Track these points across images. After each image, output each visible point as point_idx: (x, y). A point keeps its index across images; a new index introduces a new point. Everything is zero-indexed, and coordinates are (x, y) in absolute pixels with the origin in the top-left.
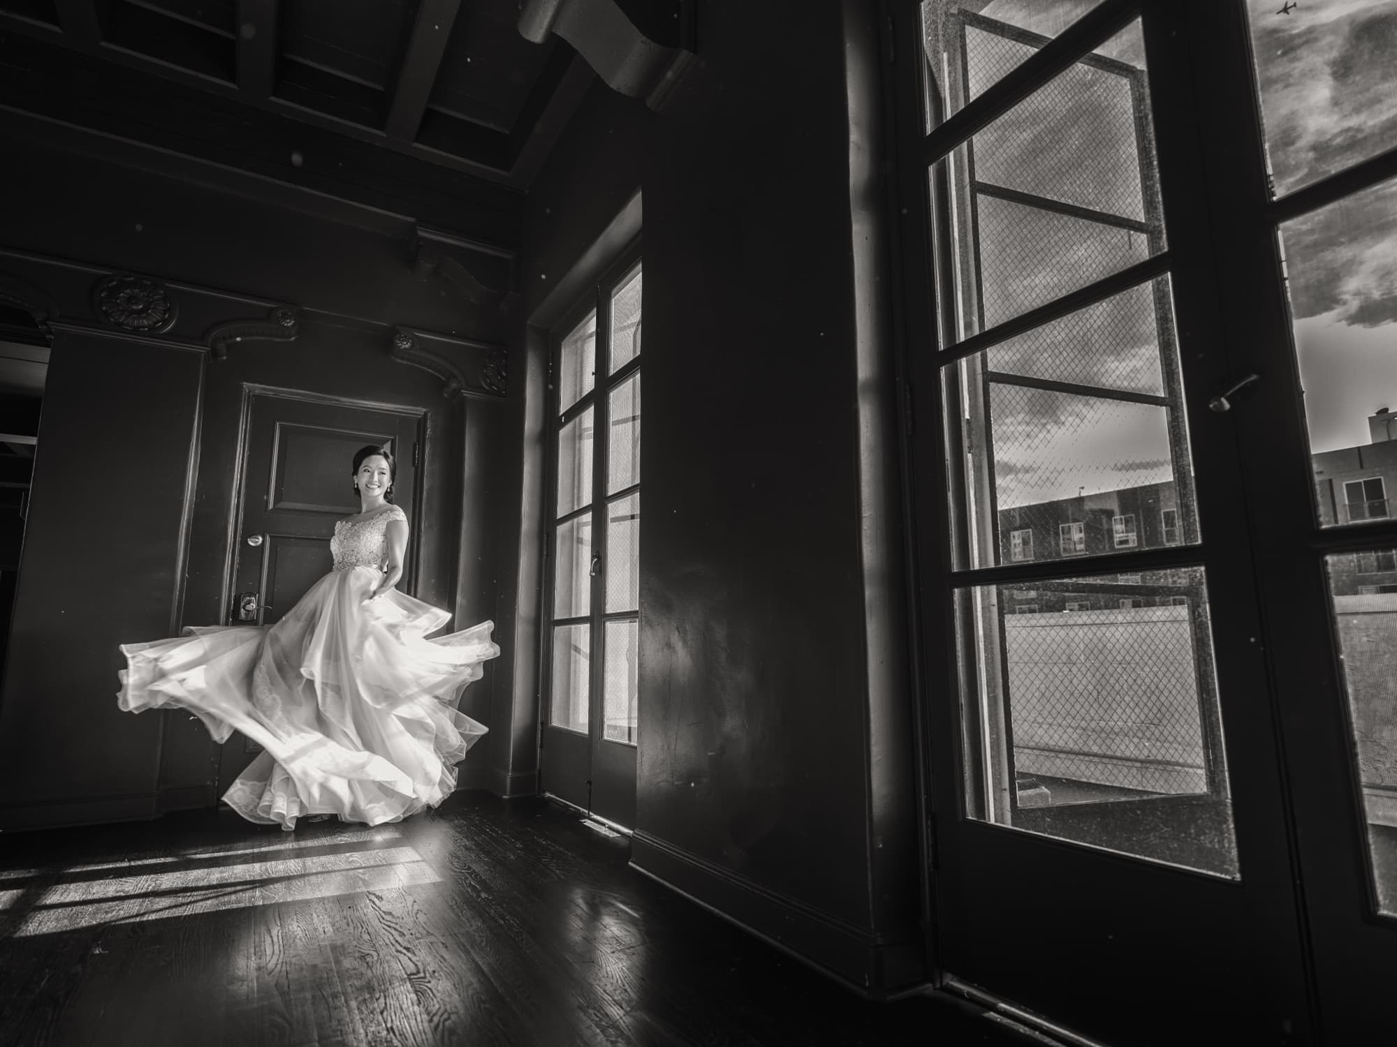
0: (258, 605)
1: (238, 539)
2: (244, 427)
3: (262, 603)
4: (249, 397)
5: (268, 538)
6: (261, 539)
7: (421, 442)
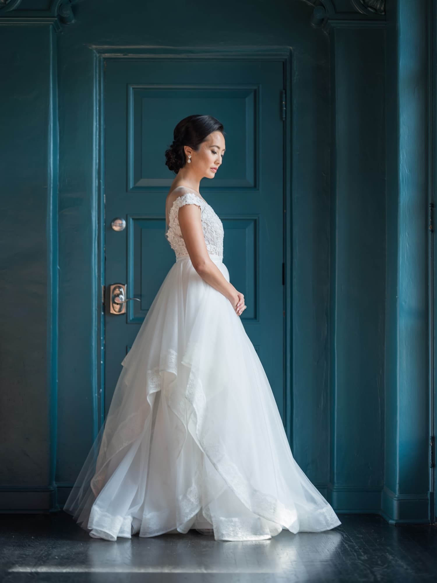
0: (127, 297)
1: (102, 224)
2: (98, 97)
3: (131, 295)
4: (100, 61)
5: (131, 221)
6: (124, 222)
7: (288, 92)
